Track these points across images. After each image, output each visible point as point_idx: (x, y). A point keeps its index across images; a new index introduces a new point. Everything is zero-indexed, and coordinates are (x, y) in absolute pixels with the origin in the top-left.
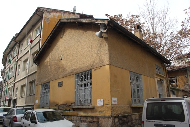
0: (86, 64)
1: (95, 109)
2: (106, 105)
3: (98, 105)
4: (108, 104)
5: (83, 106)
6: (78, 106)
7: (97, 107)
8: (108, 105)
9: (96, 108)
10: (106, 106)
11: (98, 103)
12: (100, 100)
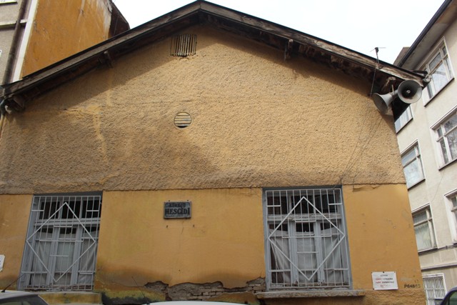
0: (316, 166)
1: (365, 299)
2: (407, 289)
3: (377, 287)
4: (413, 286)
5: (319, 291)
6: (272, 290)
7: (373, 294)
8: (413, 290)
9: (367, 296)
10: (409, 292)
11: (374, 281)
12: (382, 273)
